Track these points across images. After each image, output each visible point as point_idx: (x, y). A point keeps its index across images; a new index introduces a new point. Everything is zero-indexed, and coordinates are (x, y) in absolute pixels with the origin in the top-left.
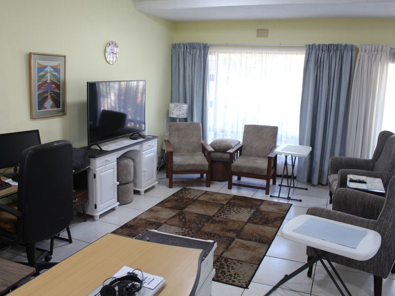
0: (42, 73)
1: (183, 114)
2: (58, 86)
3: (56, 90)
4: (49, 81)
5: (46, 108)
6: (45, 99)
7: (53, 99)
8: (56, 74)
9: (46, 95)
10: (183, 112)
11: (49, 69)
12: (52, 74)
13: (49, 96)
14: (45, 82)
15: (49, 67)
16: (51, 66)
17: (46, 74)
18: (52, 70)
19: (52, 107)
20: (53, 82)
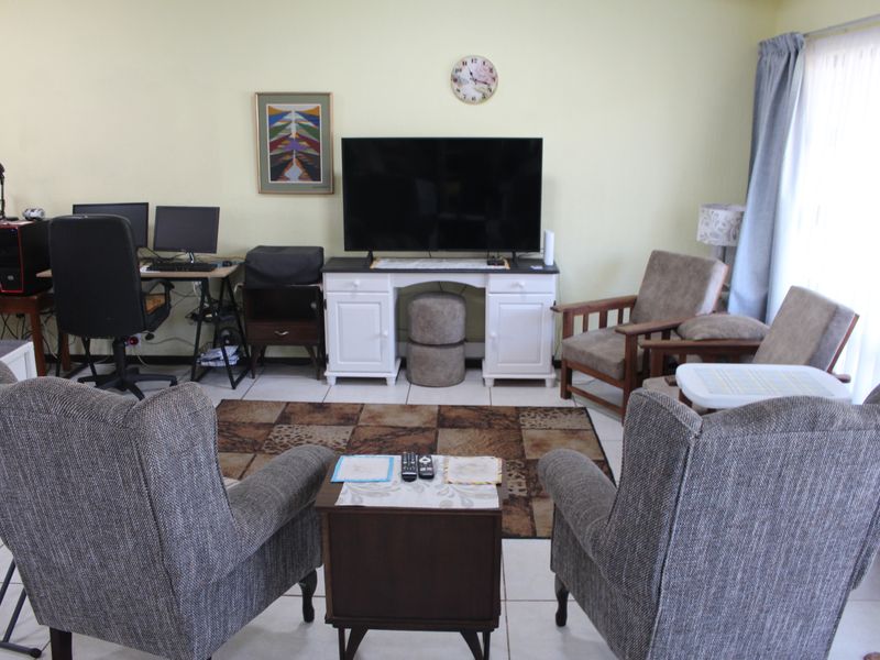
0: (278, 124)
1: (716, 236)
2: (316, 146)
3: (312, 152)
4: (293, 136)
5: (288, 179)
6: (287, 164)
7: (303, 164)
8: (310, 124)
9: (288, 158)
10: (716, 230)
11: (293, 117)
12: (300, 125)
13: (294, 160)
14: (287, 138)
15: (293, 114)
16: (297, 112)
17: (287, 125)
18: (301, 117)
19: (300, 178)
20: (302, 138)
